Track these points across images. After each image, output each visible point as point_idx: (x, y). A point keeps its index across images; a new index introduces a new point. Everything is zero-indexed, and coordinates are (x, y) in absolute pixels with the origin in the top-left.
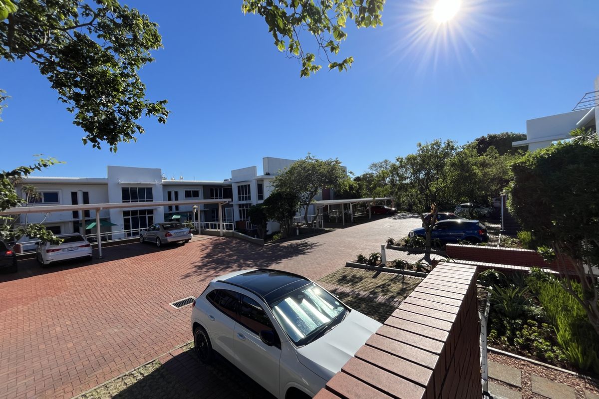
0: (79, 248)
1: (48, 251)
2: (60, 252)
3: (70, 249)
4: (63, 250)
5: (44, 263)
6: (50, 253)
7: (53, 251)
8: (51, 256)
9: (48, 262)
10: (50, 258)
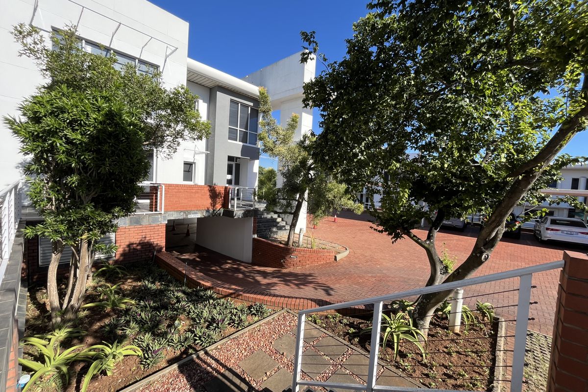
0: (579, 234)
1: (547, 229)
2: (559, 232)
3: (569, 233)
4: (563, 231)
5: (542, 239)
6: (549, 232)
7: (552, 230)
8: (549, 234)
9: (546, 239)
10: (548, 236)
